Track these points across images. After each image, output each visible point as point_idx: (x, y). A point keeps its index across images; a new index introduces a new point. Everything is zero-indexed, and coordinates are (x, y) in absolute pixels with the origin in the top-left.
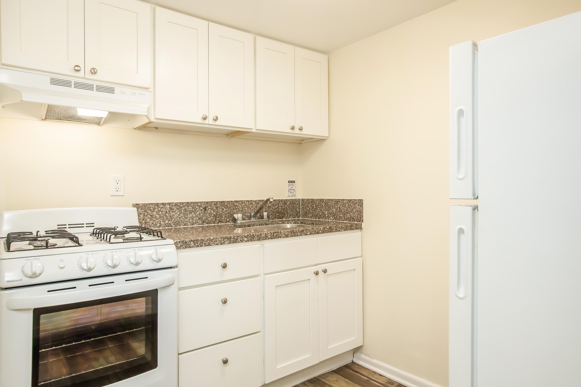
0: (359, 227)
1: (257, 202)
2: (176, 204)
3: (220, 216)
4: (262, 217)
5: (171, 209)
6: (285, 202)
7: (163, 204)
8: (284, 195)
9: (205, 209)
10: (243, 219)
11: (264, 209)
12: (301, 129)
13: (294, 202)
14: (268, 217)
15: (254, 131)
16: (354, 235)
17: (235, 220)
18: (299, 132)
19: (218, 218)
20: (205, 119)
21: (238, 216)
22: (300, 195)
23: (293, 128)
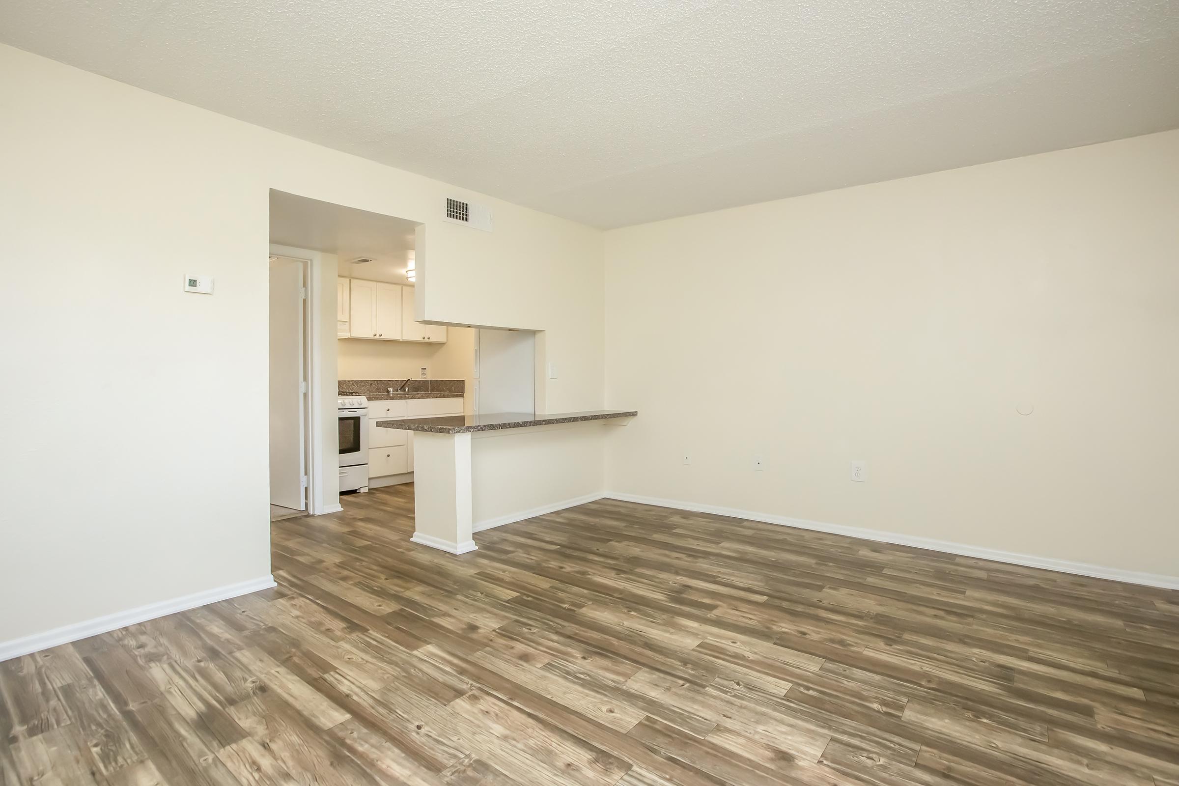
0: (462, 396)
1: (402, 381)
2: (355, 381)
3: (380, 389)
4: (405, 391)
5: (353, 384)
6: (419, 381)
7: (348, 381)
8: (419, 378)
9: (371, 384)
10: (393, 391)
11: (406, 386)
12: (429, 338)
13: (424, 382)
14: (408, 390)
15: (401, 340)
16: (459, 400)
17: (388, 392)
18: (428, 340)
19: (378, 390)
20: (375, 335)
21: (391, 389)
22: (429, 377)
23: (424, 338)
